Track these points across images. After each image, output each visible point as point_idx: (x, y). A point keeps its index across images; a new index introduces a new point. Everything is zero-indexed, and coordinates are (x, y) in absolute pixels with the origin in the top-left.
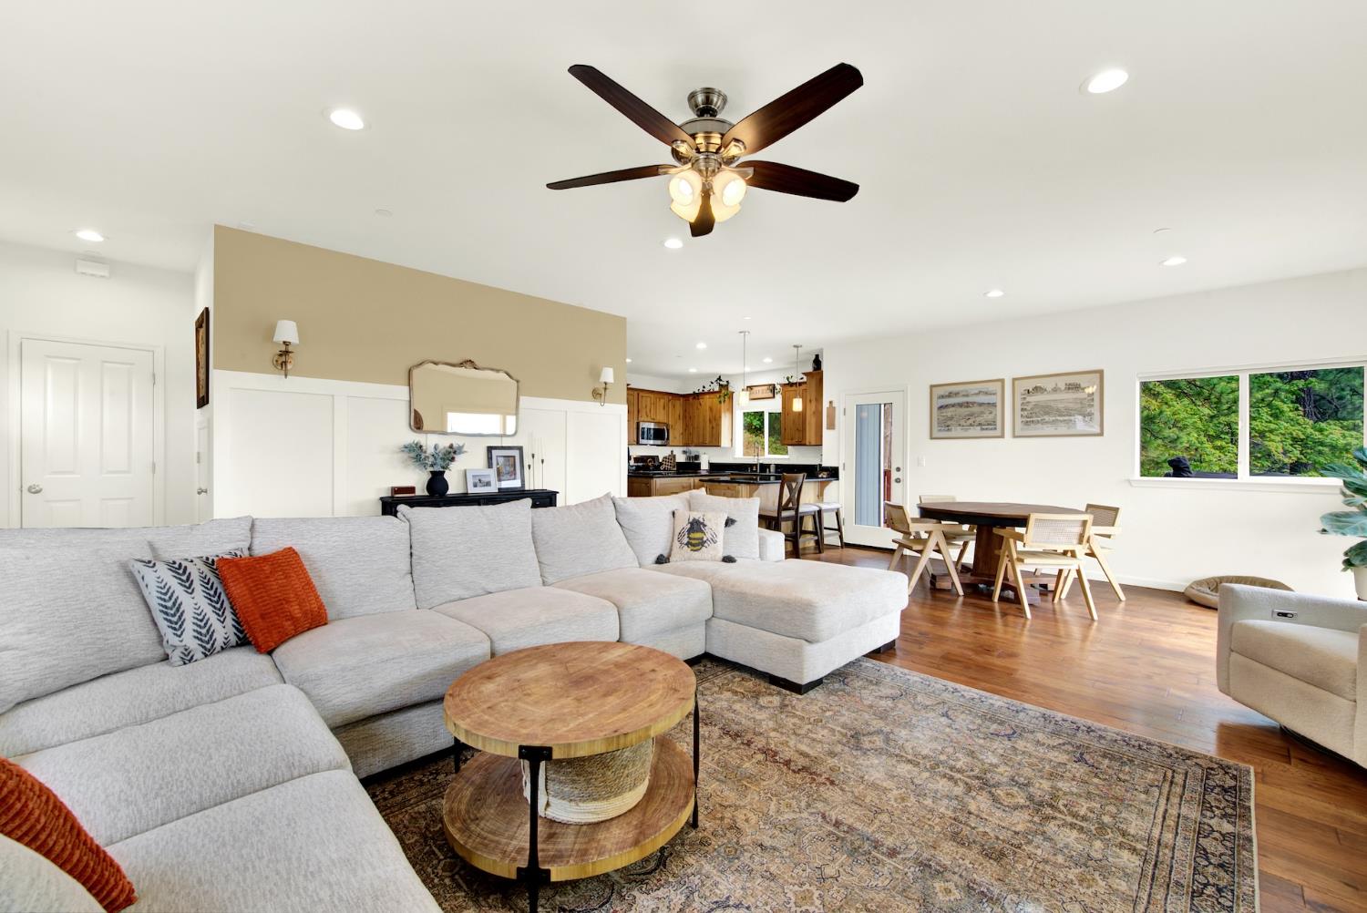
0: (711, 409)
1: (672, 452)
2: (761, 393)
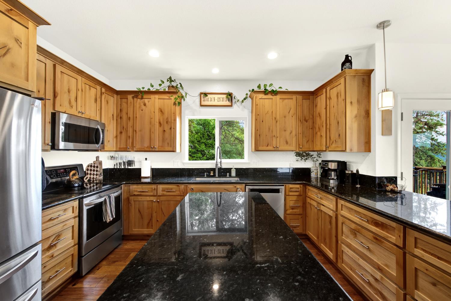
0: (161, 111)
1: (97, 158)
2: (216, 101)
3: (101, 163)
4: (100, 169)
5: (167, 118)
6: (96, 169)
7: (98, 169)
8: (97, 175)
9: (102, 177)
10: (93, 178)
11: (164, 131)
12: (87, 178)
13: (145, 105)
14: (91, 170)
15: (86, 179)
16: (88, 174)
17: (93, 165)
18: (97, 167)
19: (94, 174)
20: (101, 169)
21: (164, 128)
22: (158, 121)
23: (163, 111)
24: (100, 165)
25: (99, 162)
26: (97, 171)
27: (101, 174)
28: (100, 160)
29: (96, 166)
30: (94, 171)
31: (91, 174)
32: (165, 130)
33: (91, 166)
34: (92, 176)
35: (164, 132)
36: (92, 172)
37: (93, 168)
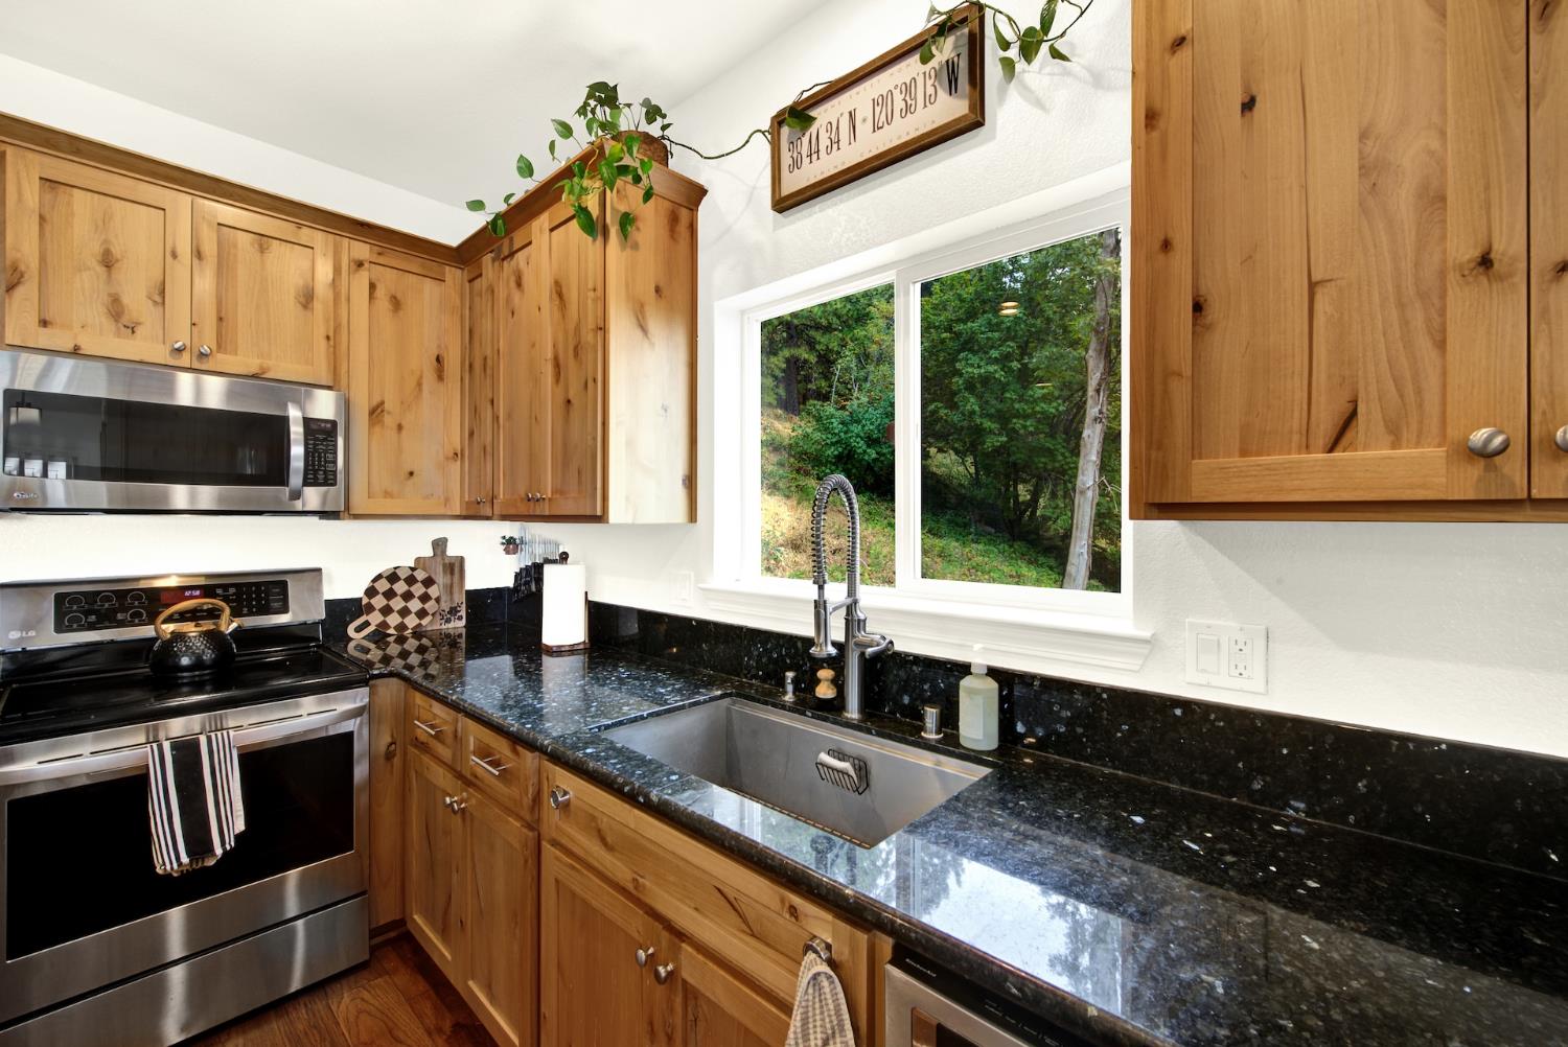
1: (439, 545)
2: (863, 129)
3: (456, 567)
4: (450, 589)
5: (577, 329)
6: (418, 589)
7: (433, 591)
8: (422, 614)
9: (463, 622)
10: (401, 627)
11: (569, 401)
12: (367, 624)
13: (519, 284)
14: (390, 594)
15: (359, 629)
16: (370, 608)
17: (403, 575)
18: (429, 582)
19: (404, 612)
20: (456, 589)
21: (567, 390)
22: (550, 355)
23: (564, 290)
24: (452, 573)
25: (447, 561)
26: (425, 598)
27: (453, 611)
28: (452, 551)
29: (420, 575)
30: (408, 596)
31: (387, 611)
32: (571, 398)
33: (393, 577)
34: (394, 620)
35: (568, 412)
36: (397, 604)
37: (401, 587)
